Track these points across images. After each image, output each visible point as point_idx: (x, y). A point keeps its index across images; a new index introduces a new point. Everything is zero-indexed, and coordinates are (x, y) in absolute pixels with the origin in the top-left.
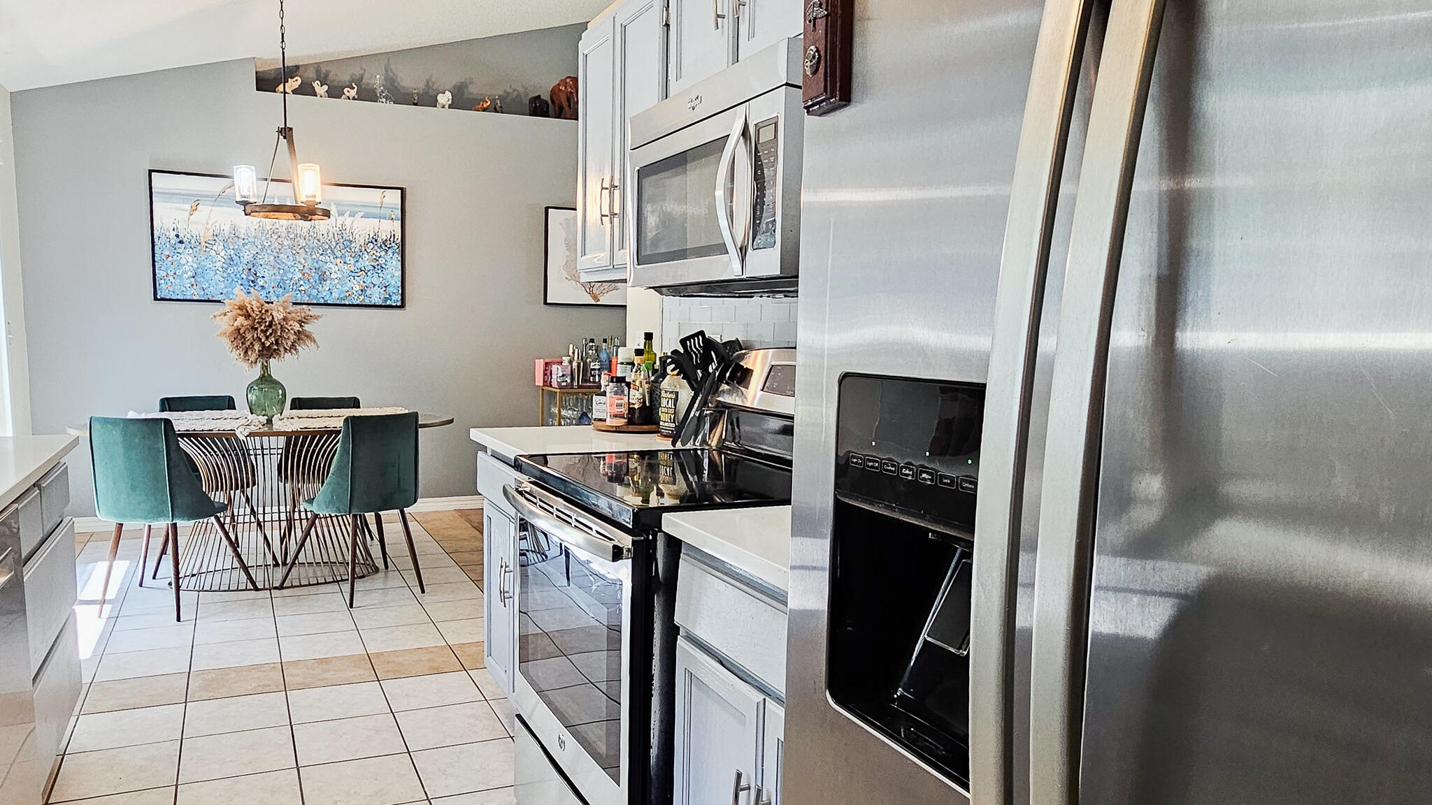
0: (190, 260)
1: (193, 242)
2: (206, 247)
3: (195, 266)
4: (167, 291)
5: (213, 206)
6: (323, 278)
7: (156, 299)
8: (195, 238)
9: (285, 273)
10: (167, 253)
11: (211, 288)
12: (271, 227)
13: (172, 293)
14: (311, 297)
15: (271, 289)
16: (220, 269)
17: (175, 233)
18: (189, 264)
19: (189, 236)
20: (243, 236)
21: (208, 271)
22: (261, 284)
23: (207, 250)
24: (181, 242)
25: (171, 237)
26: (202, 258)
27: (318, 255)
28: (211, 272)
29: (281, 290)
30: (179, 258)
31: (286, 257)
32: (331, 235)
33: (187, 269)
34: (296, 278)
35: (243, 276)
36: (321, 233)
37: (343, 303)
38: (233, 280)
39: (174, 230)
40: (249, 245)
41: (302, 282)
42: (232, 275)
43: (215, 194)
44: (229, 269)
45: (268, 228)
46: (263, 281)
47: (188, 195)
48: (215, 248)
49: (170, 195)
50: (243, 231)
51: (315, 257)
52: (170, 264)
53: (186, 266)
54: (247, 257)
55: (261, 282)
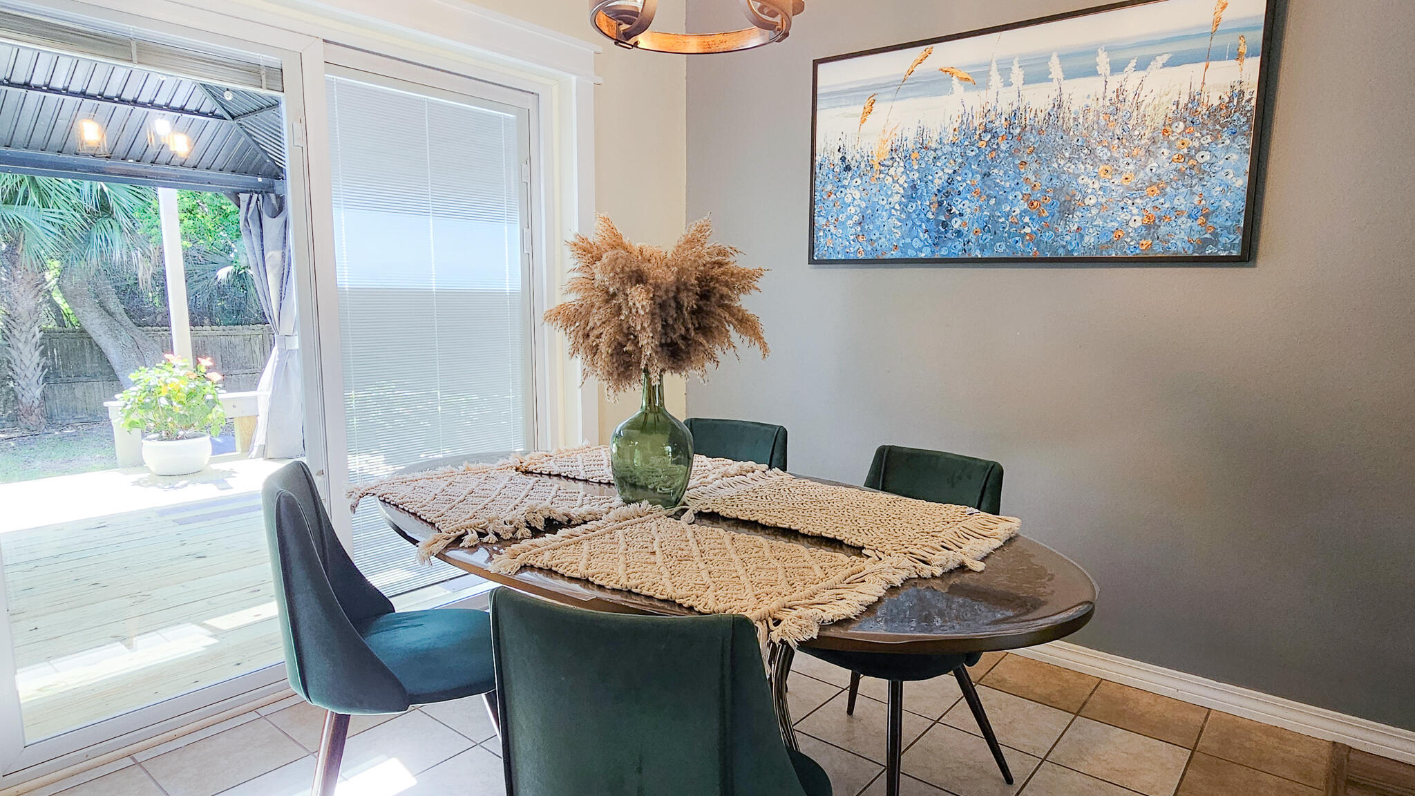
0: (857, 196)
1: (863, 166)
2: (881, 172)
3: (863, 204)
4: (826, 249)
5: (894, 100)
6: (1066, 210)
7: (812, 261)
8: (866, 159)
9: (998, 203)
10: (829, 187)
11: (883, 239)
12: (981, 120)
13: (831, 251)
14: (1042, 246)
15: (972, 236)
16: (897, 207)
17: (841, 155)
18: (855, 202)
19: (858, 157)
20: (934, 145)
21: (879, 212)
22: (956, 226)
23: (882, 176)
24: (848, 168)
25: (836, 162)
26: (873, 191)
27: (1062, 162)
28: (884, 213)
29: (989, 237)
30: (843, 195)
31: (1001, 173)
32: (1091, 116)
33: (853, 211)
34: (1018, 211)
35: (930, 216)
36: (1073, 115)
37: (1105, 255)
38: (914, 224)
39: (839, 150)
40: (943, 160)
41: (1027, 219)
42: (914, 216)
43: (899, 79)
44: (910, 206)
45: (976, 123)
46: (959, 222)
47: (857, 90)
48: (892, 171)
49: (844, 95)
50: (936, 137)
51: (1055, 165)
52: (832, 205)
53: (851, 207)
54: (939, 181)
55: (956, 224)
